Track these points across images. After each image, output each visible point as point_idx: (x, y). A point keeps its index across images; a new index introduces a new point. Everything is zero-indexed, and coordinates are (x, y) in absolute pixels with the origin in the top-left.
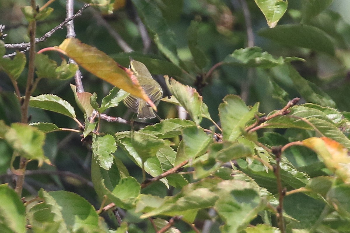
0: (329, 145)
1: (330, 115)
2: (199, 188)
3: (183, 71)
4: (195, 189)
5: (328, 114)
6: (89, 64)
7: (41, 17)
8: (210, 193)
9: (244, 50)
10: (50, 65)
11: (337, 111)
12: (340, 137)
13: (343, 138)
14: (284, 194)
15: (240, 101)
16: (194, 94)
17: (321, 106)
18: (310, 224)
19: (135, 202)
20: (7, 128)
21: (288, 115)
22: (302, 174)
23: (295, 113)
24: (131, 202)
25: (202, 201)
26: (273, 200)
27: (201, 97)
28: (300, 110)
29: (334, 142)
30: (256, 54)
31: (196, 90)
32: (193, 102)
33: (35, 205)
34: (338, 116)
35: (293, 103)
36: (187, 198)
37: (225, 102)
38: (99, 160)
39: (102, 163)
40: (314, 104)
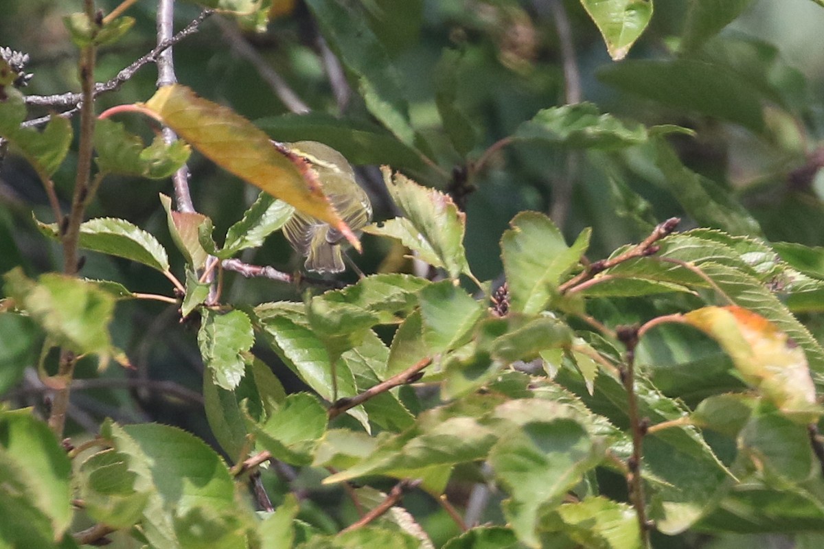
0: (746, 323)
1: (748, 255)
2: (454, 417)
3: (424, 158)
4: (444, 420)
5: (745, 253)
6: (213, 144)
7: (108, 37)
8: (479, 428)
9: (558, 110)
10: (129, 145)
11: (764, 244)
12: (771, 306)
13: (777, 307)
14: (643, 430)
15: (548, 225)
16: (448, 209)
17: (729, 235)
18: (704, 494)
19: (316, 449)
20: (30, 284)
21: (654, 257)
22: (670, 403)
23: (671, 251)
25: (460, 446)
26: (623, 443)
27: (463, 214)
28: (680, 245)
29: (756, 316)
30: (585, 118)
31: (451, 199)
32: (446, 227)
33: (92, 456)
34: (768, 256)
35: (666, 228)
36: (427, 440)
37: (514, 227)
38: (212, 369)
39: (219, 374)
40: (714, 231)
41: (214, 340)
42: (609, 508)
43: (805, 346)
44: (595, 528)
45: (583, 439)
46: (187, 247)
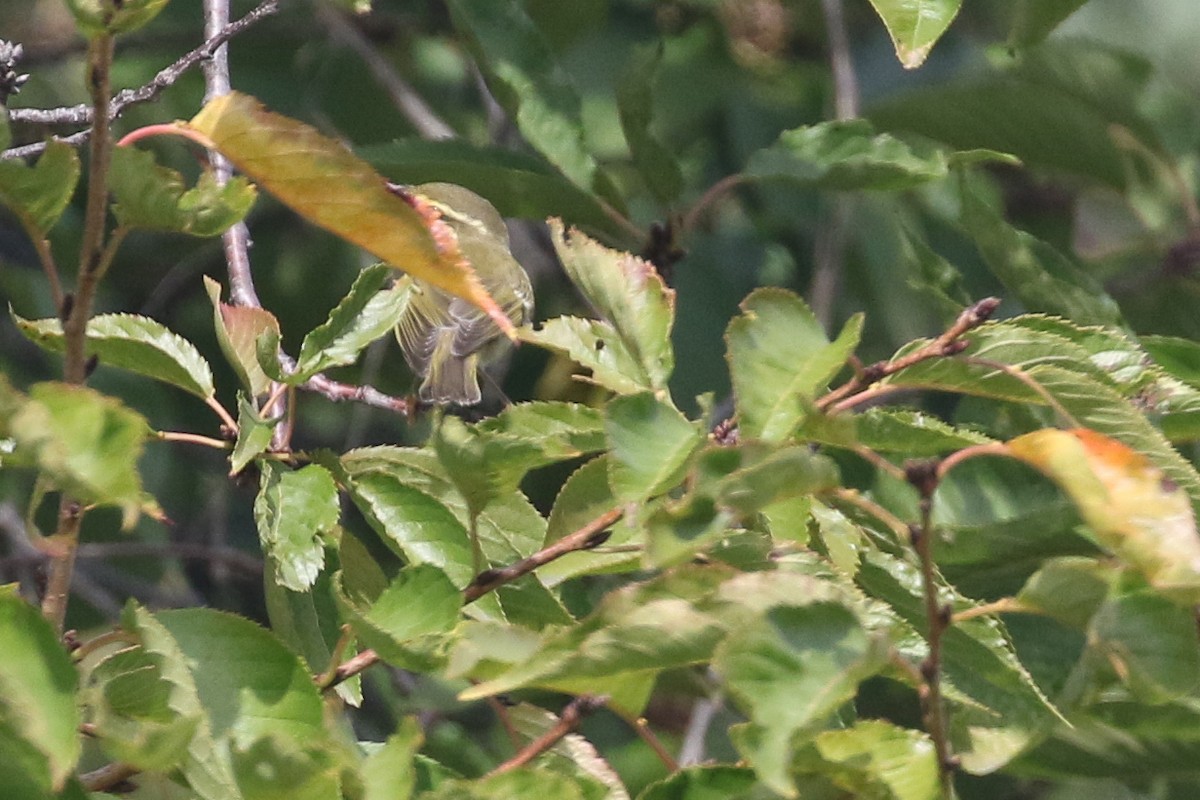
0: (1100, 454)
1: (1102, 355)
2: (658, 598)
3: (607, 208)
4: (642, 602)
5: (1097, 352)
6: (291, 183)
8: (695, 616)
10: (161, 186)
11: (1127, 339)
12: (1137, 430)
13: (1147, 433)
14: (945, 619)
16: (649, 283)
17: (1074, 325)
19: (447, 647)
21: (961, 357)
23: (985, 348)
24: (430, 646)
25: (666, 642)
26: (911, 643)
27: (671, 292)
28: (1002, 337)
29: (1115, 444)
30: (853, 142)
31: (653, 269)
32: (645, 311)
33: (108, 657)
34: (1134, 357)
35: (979, 314)
36: (617, 634)
37: (747, 312)
38: (274, 558)
39: (285, 567)
40: (1051, 318)
41: (280, 510)
42: (892, 738)
43: (1190, 491)
44: (870, 767)
45: (853, 632)
46: (242, 361)
